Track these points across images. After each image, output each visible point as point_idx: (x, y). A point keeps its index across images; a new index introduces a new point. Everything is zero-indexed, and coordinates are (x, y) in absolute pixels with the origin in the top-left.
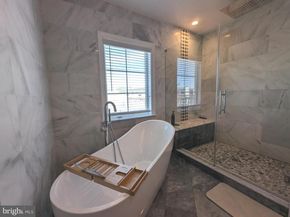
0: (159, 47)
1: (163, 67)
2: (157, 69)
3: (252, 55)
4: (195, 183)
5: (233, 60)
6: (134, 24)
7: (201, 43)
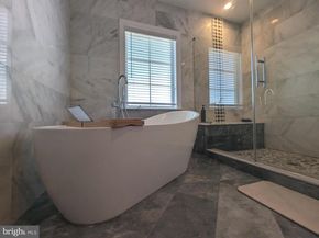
0: (185, 35)
1: (192, 57)
2: (183, 58)
3: (309, 28)
4: (224, 178)
5: (282, 39)
6: (157, 12)
7: (240, 32)
